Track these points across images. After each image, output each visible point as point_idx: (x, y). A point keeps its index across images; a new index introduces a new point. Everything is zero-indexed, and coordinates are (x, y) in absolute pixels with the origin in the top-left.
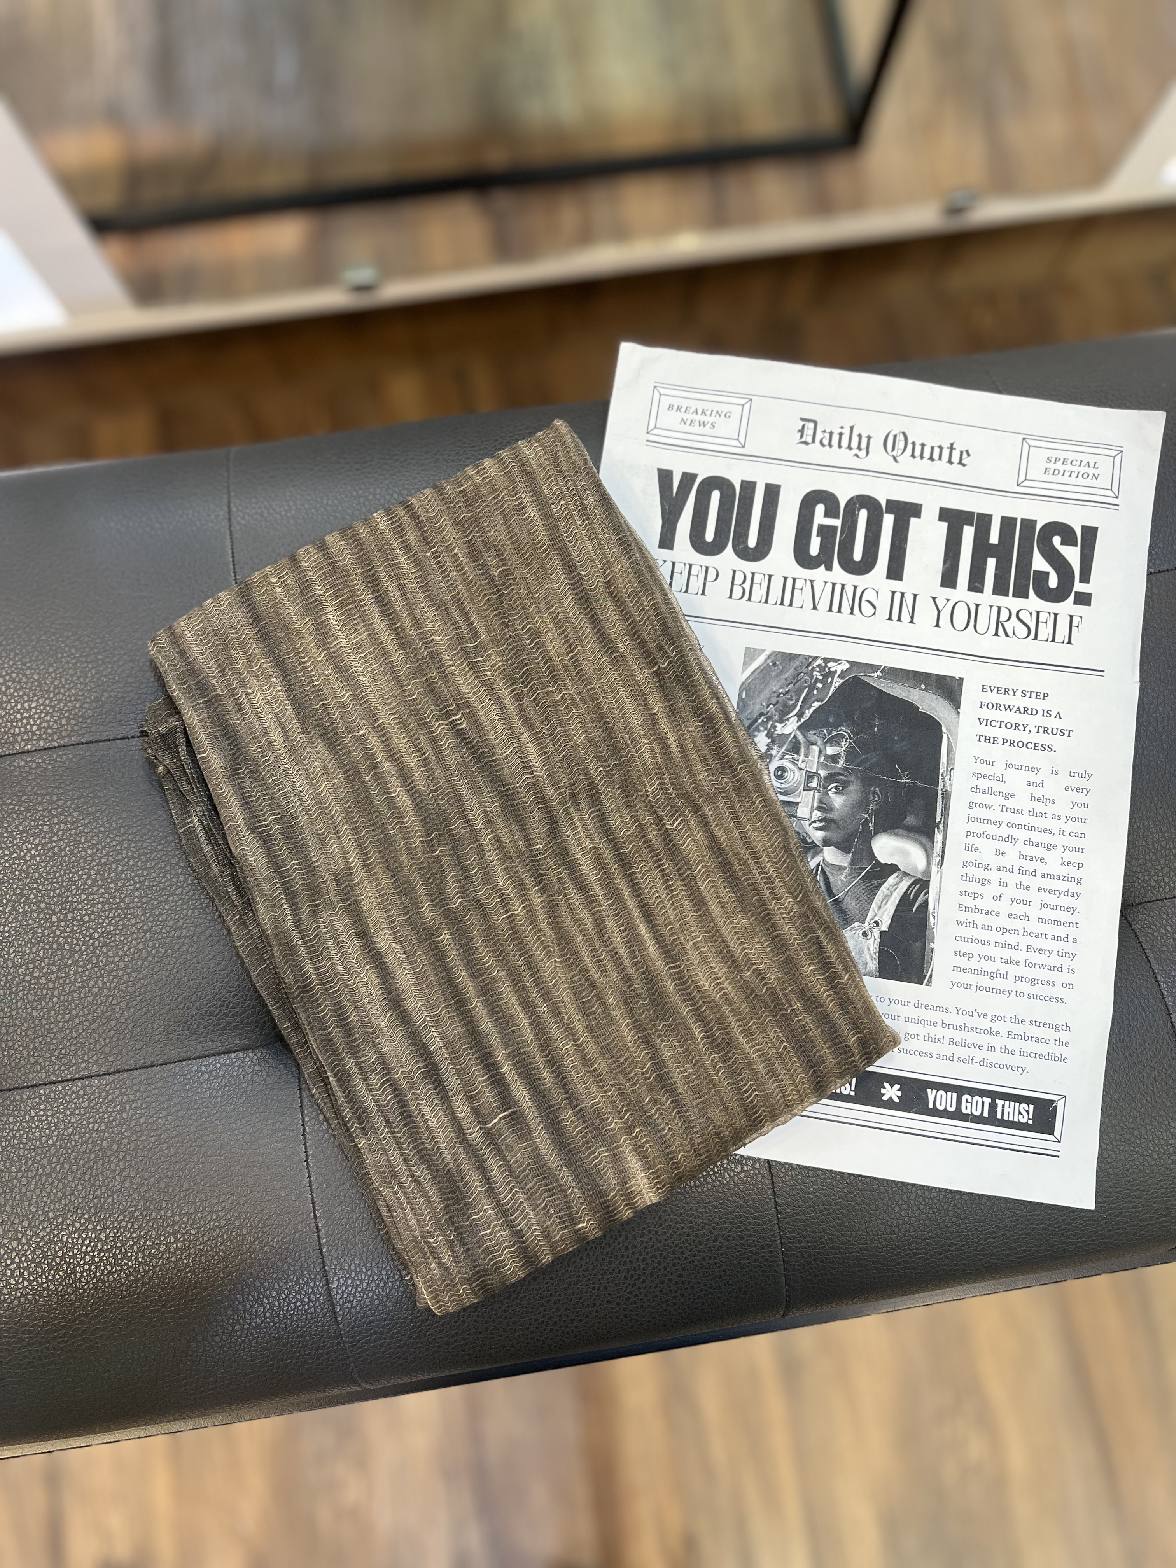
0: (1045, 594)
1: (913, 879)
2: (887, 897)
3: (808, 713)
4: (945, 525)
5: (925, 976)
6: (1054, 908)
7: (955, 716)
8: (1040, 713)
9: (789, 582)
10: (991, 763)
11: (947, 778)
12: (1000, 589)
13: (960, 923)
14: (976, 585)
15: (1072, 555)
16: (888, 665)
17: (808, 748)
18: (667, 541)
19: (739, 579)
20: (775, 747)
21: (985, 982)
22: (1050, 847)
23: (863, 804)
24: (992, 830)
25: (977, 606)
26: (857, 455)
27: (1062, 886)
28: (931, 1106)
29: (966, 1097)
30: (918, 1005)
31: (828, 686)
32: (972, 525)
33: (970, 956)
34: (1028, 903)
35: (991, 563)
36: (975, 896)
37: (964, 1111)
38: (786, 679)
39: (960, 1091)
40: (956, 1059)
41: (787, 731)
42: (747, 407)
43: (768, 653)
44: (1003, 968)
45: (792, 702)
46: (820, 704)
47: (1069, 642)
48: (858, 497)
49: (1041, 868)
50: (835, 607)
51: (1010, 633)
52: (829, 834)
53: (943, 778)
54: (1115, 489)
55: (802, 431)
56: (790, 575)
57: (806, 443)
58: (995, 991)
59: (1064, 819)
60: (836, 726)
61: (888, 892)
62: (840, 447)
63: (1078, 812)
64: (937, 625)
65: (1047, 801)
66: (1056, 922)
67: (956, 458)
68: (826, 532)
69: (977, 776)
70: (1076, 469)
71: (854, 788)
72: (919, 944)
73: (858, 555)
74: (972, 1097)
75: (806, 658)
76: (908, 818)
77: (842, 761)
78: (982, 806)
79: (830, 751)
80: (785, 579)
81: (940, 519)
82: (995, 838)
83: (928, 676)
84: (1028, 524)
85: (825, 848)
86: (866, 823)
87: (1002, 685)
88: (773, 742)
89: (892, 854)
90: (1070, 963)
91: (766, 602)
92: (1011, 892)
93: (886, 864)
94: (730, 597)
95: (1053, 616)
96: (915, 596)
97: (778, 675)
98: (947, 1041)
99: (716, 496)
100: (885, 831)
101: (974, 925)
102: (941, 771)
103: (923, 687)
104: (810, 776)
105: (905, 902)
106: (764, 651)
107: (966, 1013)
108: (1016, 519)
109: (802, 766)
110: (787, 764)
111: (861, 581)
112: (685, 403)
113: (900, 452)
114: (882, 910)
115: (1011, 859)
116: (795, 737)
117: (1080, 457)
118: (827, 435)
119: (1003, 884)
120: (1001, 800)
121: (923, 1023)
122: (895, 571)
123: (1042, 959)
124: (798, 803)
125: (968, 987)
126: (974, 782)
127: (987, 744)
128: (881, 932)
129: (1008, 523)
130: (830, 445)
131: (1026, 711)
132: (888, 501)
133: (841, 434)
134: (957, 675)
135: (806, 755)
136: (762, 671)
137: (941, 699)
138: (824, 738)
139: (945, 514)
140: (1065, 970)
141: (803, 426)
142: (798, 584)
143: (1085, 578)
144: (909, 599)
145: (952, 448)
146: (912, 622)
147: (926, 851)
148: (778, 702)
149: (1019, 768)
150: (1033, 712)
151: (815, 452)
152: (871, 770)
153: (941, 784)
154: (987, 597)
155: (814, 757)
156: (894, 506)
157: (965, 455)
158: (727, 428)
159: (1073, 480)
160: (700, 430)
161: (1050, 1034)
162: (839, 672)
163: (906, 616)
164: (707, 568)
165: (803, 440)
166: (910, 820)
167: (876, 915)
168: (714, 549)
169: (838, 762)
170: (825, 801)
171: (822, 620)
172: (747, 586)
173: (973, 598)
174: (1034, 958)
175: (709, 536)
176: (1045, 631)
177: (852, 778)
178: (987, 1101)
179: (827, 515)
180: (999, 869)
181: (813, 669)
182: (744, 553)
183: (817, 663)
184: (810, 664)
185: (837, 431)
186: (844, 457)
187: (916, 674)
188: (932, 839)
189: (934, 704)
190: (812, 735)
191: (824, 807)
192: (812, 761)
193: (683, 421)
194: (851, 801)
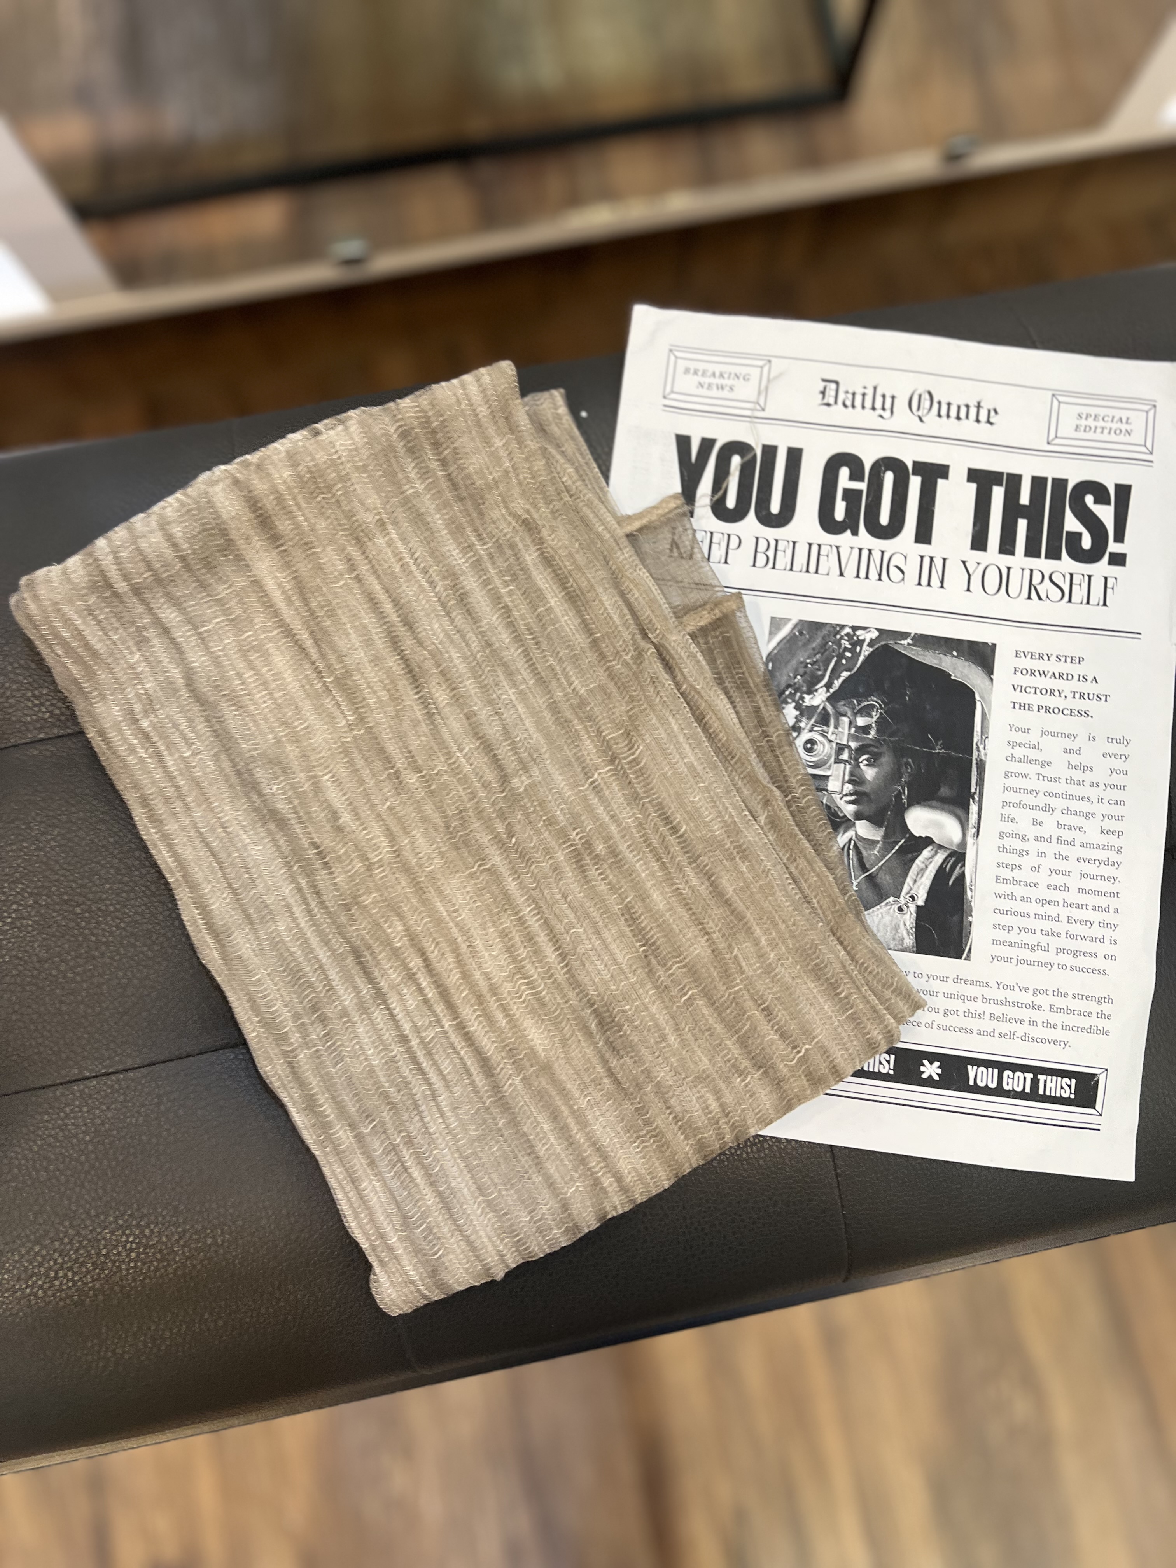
0: (1078, 555)
1: (949, 852)
2: (922, 871)
3: (837, 684)
4: (973, 486)
5: (964, 950)
6: (1093, 877)
7: (988, 682)
8: (1076, 677)
9: (815, 549)
10: (1027, 731)
11: (981, 747)
12: (1032, 551)
13: (998, 896)
14: (1007, 546)
15: (1106, 514)
16: (920, 632)
17: (838, 719)
19: (762, 546)
20: (804, 720)
21: (1026, 954)
22: (1088, 816)
23: (895, 776)
24: (1029, 799)
25: (1009, 569)
26: (881, 416)
27: (1102, 855)
28: (971, 1083)
29: (1007, 1073)
30: (957, 980)
31: (857, 655)
32: (1001, 485)
33: (1010, 929)
34: (1067, 874)
35: (1022, 525)
36: (1014, 867)
37: (1006, 1087)
38: (814, 649)
39: (1002, 1067)
40: (997, 1034)
41: (815, 703)
42: (766, 369)
43: (794, 621)
44: (1044, 940)
45: (820, 673)
46: (848, 673)
47: (1105, 604)
48: (883, 459)
49: (1079, 837)
50: (863, 574)
51: (1043, 596)
52: (861, 807)
53: (978, 747)
54: (1149, 445)
56: (815, 541)
57: (828, 405)
58: (1036, 964)
59: (1102, 787)
60: (866, 697)
61: (923, 866)
62: (863, 407)
63: (1117, 779)
64: (968, 590)
65: (1085, 769)
66: (1096, 892)
67: (983, 416)
68: (851, 496)
69: (1012, 744)
70: (1109, 425)
71: (886, 760)
72: (956, 918)
73: (884, 519)
74: (1014, 1072)
75: (833, 626)
76: (942, 789)
77: (873, 733)
78: (1018, 775)
79: (861, 721)
81: (969, 480)
82: (1033, 808)
83: (959, 642)
84: (1060, 484)
85: (857, 822)
86: (899, 796)
87: (1036, 650)
88: (802, 714)
89: (926, 827)
90: (1112, 934)
91: (791, 569)
92: (1050, 862)
93: (920, 837)
94: (754, 565)
95: (1087, 578)
96: (945, 560)
97: (805, 645)
98: (987, 1016)
99: (736, 461)
100: (918, 803)
101: (1012, 897)
102: (975, 740)
103: (955, 653)
104: (840, 748)
105: (941, 875)
106: (789, 620)
107: (1007, 987)
108: (1047, 478)
109: (832, 738)
110: (816, 737)
111: (888, 545)
112: (701, 366)
113: (926, 411)
114: (918, 883)
115: (1049, 828)
116: (824, 708)
117: (1111, 412)
118: (850, 396)
119: (1041, 854)
120: (1037, 768)
121: (964, 998)
122: (924, 535)
123: (1084, 930)
124: (828, 777)
125: (1009, 960)
126: (1009, 751)
127: (1022, 711)
128: (918, 907)
129: (1038, 483)
130: (853, 406)
131: (1061, 676)
132: (915, 463)
133: (864, 395)
134: (990, 642)
135: (836, 727)
136: (788, 641)
137: (973, 666)
138: (854, 709)
139: (974, 475)
140: (1107, 941)
141: (825, 388)
142: (824, 551)
143: (1120, 537)
144: (938, 563)
145: (979, 406)
146: (942, 587)
147: (961, 823)
148: (805, 673)
149: (1055, 735)
150: (1069, 677)
151: (838, 415)
152: (903, 741)
153: (975, 753)
154: (1019, 560)
155: (843, 728)
156: (920, 468)
157: (992, 413)
158: (746, 391)
159: (1105, 437)
160: (720, 394)
161: (1094, 1007)
162: (868, 641)
163: (935, 581)
164: (729, 535)
165: (826, 401)
166: (944, 791)
167: (911, 889)
168: (735, 516)
169: (869, 733)
170: (856, 773)
171: (850, 587)
172: (771, 553)
173: (1005, 560)
174: (1076, 929)
175: (731, 502)
176: (1079, 593)
177: (884, 749)
178: (1029, 1076)
179: (852, 478)
180: (1036, 839)
181: (842, 638)
182: (767, 519)
183: (843, 633)
184: (838, 633)
185: (859, 391)
186: (868, 418)
187: (947, 641)
188: (967, 809)
189: (966, 671)
190: (842, 706)
191: (856, 779)
192: (842, 732)
193: (701, 385)
194: (883, 773)
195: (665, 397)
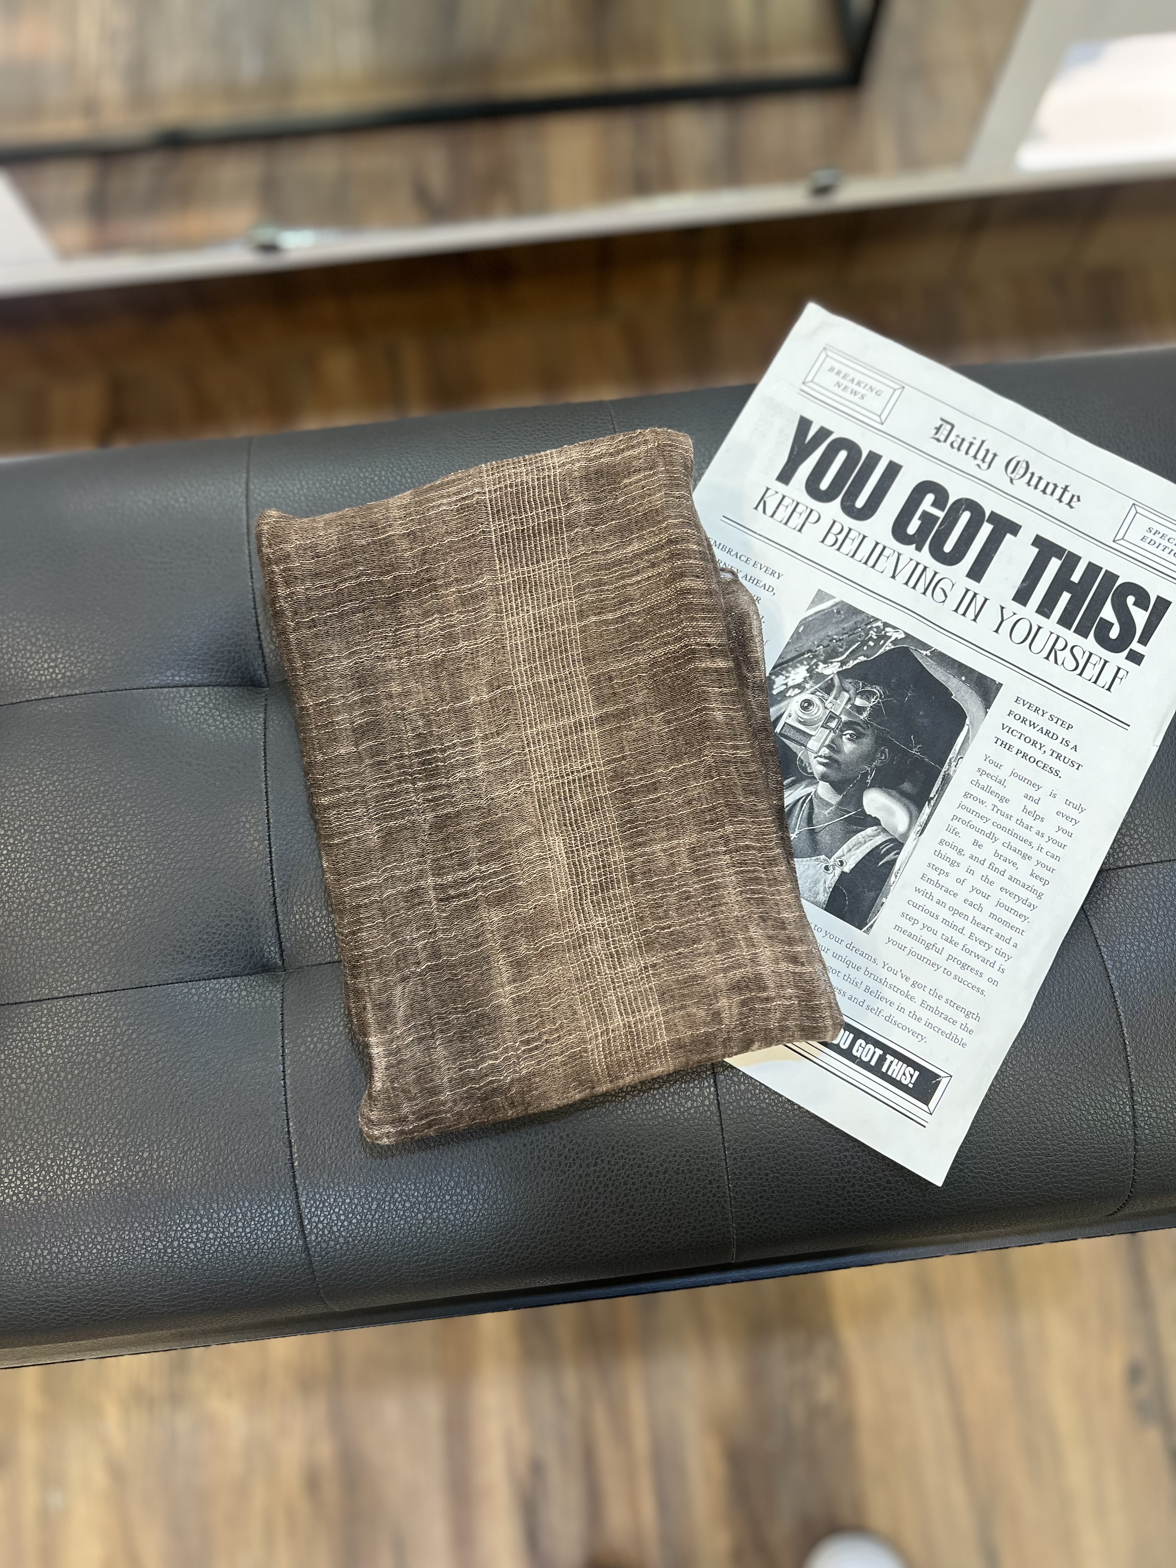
0: (1103, 640)
1: (890, 837)
2: (859, 844)
3: (851, 664)
4: (1036, 550)
5: (867, 924)
6: (1008, 909)
7: (982, 713)
8: (1060, 740)
9: (879, 548)
10: (998, 766)
11: (954, 764)
12: (1065, 621)
13: (918, 890)
14: (1045, 609)
15: (1140, 617)
16: (939, 649)
17: (840, 692)
18: (785, 476)
19: (836, 529)
20: (811, 683)
21: (920, 949)
22: (1025, 856)
23: (868, 758)
24: (977, 822)
25: (1039, 628)
26: (979, 466)
27: (1024, 894)
29: (861, 1042)
30: (849, 946)
31: (877, 646)
32: (1060, 558)
33: (915, 922)
34: (987, 897)
35: (1066, 597)
37: (855, 1053)
38: (844, 629)
39: (858, 1034)
40: (867, 1005)
41: (827, 672)
42: (898, 393)
43: (836, 600)
44: (941, 944)
45: (841, 650)
47: (1109, 689)
48: (967, 500)
49: (1010, 870)
50: (911, 583)
51: (1060, 662)
52: (829, 772)
53: (950, 763)
55: (938, 429)
56: (883, 542)
57: (938, 440)
58: (925, 960)
59: (1046, 838)
60: (872, 684)
61: (862, 840)
62: (967, 453)
63: (1061, 837)
64: (997, 631)
65: (1037, 817)
66: (1005, 923)
67: (1067, 497)
68: (928, 519)
69: (981, 771)
70: (1171, 546)
71: (867, 742)
72: (872, 894)
73: (948, 547)
74: (867, 1044)
75: (868, 616)
77: (865, 714)
78: (976, 799)
79: (859, 702)
80: (877, 544)
81: (1033, 544)
82: (979, 831)
83: (972, 671)
84: (1111, 577)
85: (821, 782)
86: (865, 775)
87: (1036, 703)
88: (811, 677)
89: (878, 809)
90: (1004, 963)
91: (852, 557)
93: (870, 816)
94: (823, 541)
95: (1102, 662)
96: (986, 600)
97: (838, 622)
98: (865, 986)
99: (842, 455)
100: (880, 787)
101: (930, 897)
102: (950, 756)
103: (963, 678)
104: (832, 717)
105: (874, 855)
106: (834, 597)
107: (891, 969)
108: (1101, 569)
109: (829, 706)
111: (943, 569)
112: (845, 370)
113: (1018, 476)
114: (851, 853)
115: (987, 853)
116: (832, 680)
118: (959, 440)
119: (971, 871)
120: (996, 801)
121: (849, 964)
122: (977, 573)
123: (980, 950)
124: (812, 736)
125: (902, 948)
126: (976, 776)
127: (1002, 748)
128: (843, 872)
129: (1092, 569)
130: (959, 449)
131: (1047, 733)
132: (992, 512)
133: (972, 443)
134: (998, 680)
135: (835, 698)
136: (825, 614)
137: (975, 694)
138: (857, 689)
139: (1039, 541)
140: (996, 967)
141: (941, 426)
142: (886, 553)
143: (1145, 639)
144: (979, 600)
145: (1065, 489)
146: (975, 620)
147: (911, 818)
148: (828, 645)
149: (1023, 779)
150: (1054, 736)
151: (943, 450)
152: (888, 732)
153: (946, 766)
154: (1051, 624)
155: (841, 702)
156: (995, 518)
157: (1075, 499)
158: (874, 403)
159: (1165, 554)
160: (851, 397)
161: (961, 1018)
162: (893, 639)
163: (971, 613)
164: (812, 511)
165: (937, 436)
166: (906, 786)
167: (843, 855)
168: (824, 497)
169: (862, 714)
170: (836, 742)
171: (897, 590)
172: (841, 537)
173: (1040, 620)
174: (973, 945)
175: (824, 485)
176: (1091, 672)
177: (869, 732)
178: (879, 1052)
180: (971, 857)
181: (871, 628)
182: (849, 509)
183: (876, 624)
184: (870, 623)
185: (969, 440)
186: (968, 464)
187: (961, 665)
188: (920, 809)
189: (967, 697)
190: (847, 683)
191: (834, 747)
192: (839, 704)
193: (838, 385)
194: (860, 751)
195: (804, 383)
